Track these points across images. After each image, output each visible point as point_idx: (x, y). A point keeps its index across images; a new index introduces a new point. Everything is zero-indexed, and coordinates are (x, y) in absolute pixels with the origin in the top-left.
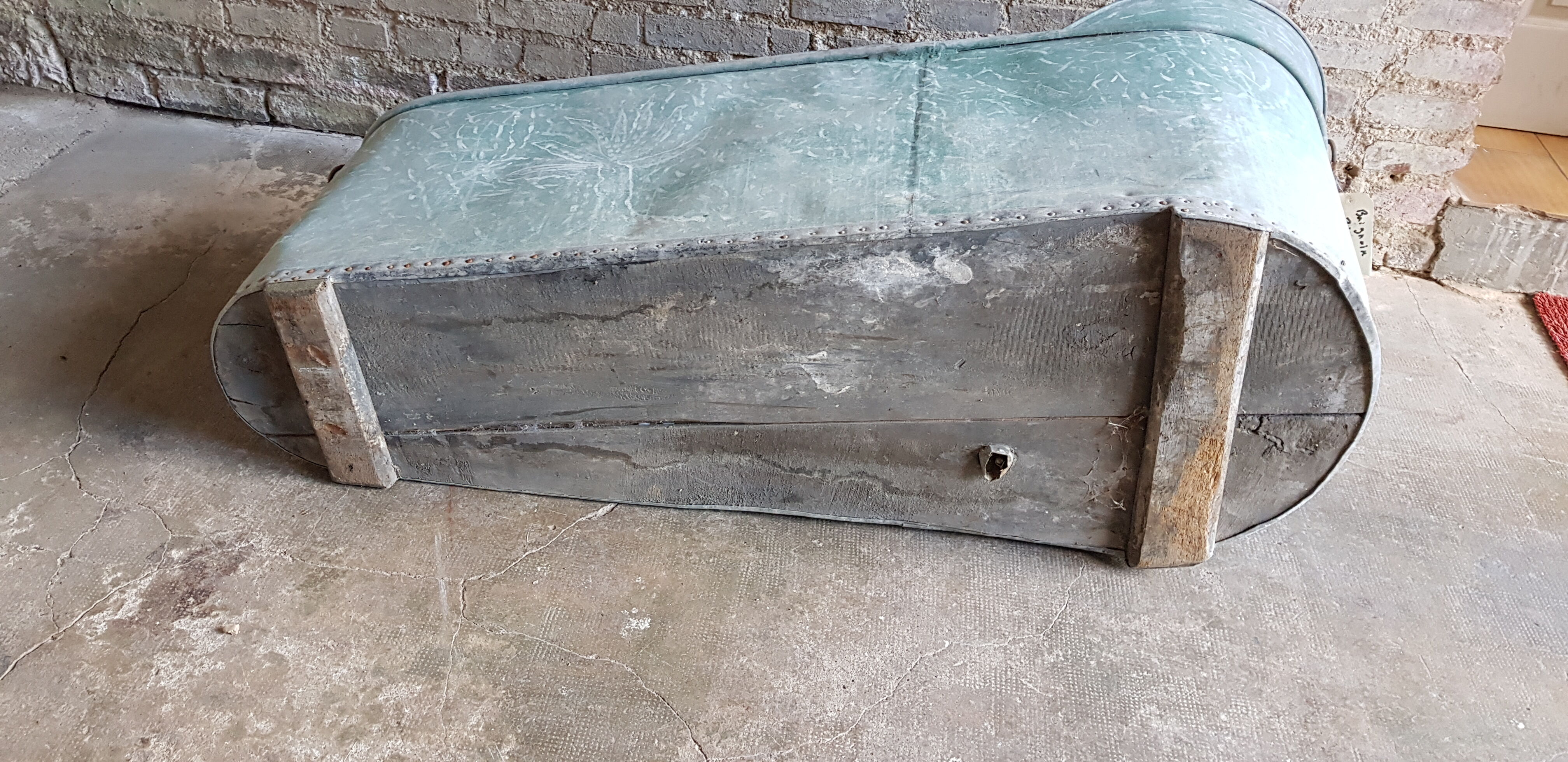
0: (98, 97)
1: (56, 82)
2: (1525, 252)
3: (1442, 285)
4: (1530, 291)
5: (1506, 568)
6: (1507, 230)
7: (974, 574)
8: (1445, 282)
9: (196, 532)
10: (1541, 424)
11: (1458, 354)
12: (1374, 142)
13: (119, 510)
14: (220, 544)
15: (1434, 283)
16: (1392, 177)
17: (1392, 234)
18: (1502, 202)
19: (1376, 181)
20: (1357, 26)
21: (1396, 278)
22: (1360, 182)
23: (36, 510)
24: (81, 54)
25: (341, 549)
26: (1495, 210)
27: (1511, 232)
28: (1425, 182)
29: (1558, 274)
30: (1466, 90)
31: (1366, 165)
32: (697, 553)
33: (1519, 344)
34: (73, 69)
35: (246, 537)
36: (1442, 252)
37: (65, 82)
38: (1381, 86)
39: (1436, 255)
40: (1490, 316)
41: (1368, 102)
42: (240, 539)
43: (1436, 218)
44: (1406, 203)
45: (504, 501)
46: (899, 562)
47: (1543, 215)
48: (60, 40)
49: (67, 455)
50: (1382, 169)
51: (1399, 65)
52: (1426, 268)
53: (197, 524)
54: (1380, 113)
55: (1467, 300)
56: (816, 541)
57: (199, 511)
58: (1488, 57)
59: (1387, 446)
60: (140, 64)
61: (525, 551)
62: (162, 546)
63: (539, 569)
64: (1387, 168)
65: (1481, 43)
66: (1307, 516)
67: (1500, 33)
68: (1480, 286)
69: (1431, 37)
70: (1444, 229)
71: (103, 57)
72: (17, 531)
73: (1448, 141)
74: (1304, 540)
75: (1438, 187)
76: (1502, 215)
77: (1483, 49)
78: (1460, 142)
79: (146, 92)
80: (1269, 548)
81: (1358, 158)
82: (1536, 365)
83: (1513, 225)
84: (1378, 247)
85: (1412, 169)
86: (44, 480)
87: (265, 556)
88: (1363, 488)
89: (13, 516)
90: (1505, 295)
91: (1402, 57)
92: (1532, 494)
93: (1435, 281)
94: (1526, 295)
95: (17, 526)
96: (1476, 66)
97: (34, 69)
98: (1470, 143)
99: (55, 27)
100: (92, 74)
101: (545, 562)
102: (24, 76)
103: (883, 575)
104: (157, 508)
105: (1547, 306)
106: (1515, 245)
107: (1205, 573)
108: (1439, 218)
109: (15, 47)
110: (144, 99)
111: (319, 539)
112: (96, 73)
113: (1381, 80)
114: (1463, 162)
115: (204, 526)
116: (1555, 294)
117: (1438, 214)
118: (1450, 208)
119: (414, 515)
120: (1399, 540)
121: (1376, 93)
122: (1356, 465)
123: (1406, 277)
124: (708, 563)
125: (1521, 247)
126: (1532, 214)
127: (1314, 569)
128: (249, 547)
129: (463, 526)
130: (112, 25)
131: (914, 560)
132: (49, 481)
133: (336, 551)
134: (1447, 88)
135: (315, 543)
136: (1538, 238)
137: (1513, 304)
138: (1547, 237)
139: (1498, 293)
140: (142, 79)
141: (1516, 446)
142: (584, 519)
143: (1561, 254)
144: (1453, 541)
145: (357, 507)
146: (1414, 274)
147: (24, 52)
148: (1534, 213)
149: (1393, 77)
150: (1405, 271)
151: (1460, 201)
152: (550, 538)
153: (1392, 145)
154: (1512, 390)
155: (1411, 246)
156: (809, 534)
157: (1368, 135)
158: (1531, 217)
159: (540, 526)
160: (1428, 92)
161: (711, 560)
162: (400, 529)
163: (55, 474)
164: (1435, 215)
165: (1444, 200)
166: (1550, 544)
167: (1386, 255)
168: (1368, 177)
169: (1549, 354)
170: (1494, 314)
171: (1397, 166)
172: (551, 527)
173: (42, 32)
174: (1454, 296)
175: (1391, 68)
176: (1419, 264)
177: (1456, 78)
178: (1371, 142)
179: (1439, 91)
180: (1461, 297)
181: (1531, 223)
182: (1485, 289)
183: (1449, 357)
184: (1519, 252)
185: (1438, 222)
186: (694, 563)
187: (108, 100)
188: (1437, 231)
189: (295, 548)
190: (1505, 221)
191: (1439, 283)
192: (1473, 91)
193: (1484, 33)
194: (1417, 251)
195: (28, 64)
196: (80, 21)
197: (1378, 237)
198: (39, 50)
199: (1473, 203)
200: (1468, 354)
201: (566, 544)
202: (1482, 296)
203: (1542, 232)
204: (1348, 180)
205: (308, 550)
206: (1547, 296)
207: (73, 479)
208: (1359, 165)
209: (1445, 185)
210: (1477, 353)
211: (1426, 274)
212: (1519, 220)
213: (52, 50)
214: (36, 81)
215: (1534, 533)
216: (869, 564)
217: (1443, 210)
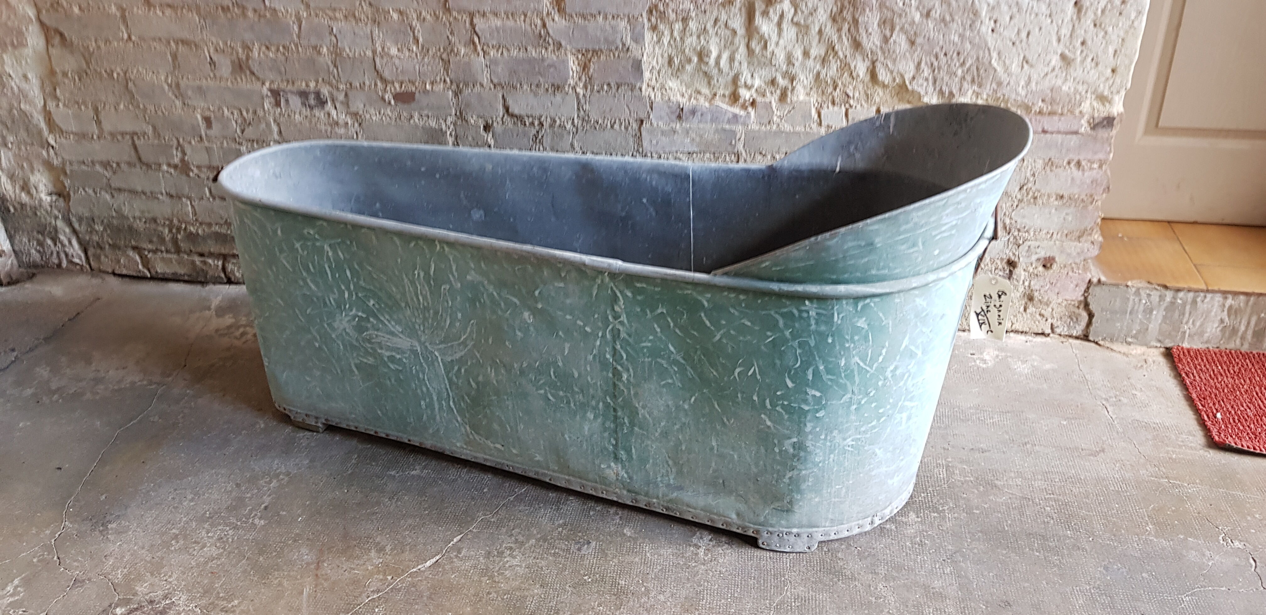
0: (108, 273)
1: (78, 264)
2: (1158, 315)
3: (1099, 345)
4: (1169, 345)
5: (1124, 570)
6: (1140, 300)
7: (703, 597)
8: (1100, 342)
9: (135, 594)
10: (1168, 452)
11: (1107, 400)
12: (1023, 242)
13: (84, 581)
14: (151, 602)
15: (1093, 345)
16: (1044, 266)
17: (1053, 310)
18: (1132, 279)
19: (1031, 270)
21: (1062, 342)
22: (1019, 272)
23: (26, 582)
24: (95, 244)
25: (236, 602)
26: (1127, 286)
27: (1144, 302)
28: (1070, 268)
29: (1188, 331)
30: (1085, 199)
31: (1021, 259)
32: (495, 592)
33: (1157, 388)
34: (89, 254)
35: (170, 596)
36: (1094, 320)
37: (84, 264)
38: (1020, 201)
39: (1089, 323)
40: (1136, 367)
41: (1013, 213)
42: (165, 597)
43: (1083, 295)
44: (1058, 285)
45: (358, 559)
46: (648, 590)
47: (1166, 287)
48: (80, 235)
49: (53, 541)
50: (1034, 262)
51: (1030, 185)
52: (1085, 333)
53: (137, 588)
54: (1025, 220)
55: (1118, 356)
56: (586, 578)
57: (140, 578)
58: (1096, 174)
59: (1040, 477)
60: (135, 248)
61: (369, 597)
62: (110, 606)
63: (377, 610)
64: (1038, 260)
65: (1089, 164)
66: (968, 537)
67: (1101, 156)
68: (1129, 344)
69: (1050, 163)
70: (1091, 303)
71: (110, 245)
72: (11, 599)
73: (1079, 237)
74: (963, 556)
75: (1080, 272)
76: (1134, 290)
77: (1091, 169)
78: (1089, 238)
79: (140, 267)
80: (935, 564)
81: (1014, 254)
82: (1170, 404)
83: (1144, 295)
84: (1044, 319)
85: (1057, 259)
86: (35, 560)
87: (181, 609)
88: (1016, 512)
89: (10, 588)
90: (1150, 350)
91: (1031, 179)
92: (1153, 509)
93: (1094, 342)
94: (1167, 348)
95: (11, 595)
96: (1088, 181)
97: (63, 256)
98: (1097, 237)
99: (76, 226)
100: (103, 257)
101: (382, 605)
102: (56, 261)
103: (634, 601)
104: (110, 577)
105: (1182, 356)
106: (1149, 311)
107: (882, 587)
108: (1086, 295)
109: (49, 242)
110: (140, 271)
111: (221, 595)
112: (106, 256)
113: (1019, 197)
114: (1095, 251)
115: (141, 589)
116: (1188, 347)
117: (1085, 291)
118: (1092, 287)
119: (292, 573)
120: (1040, 552)
121: (1017, 206)
122: (1012, 494)
123: (1071, 340)
124: (503, 599)
125: (1155, 312)
126: (1157, 287)
127: (969, 579)
128: (171, 603)
129: (326, 580)
130: (115, 222)
131: (659, 589)
132: (38, 561)
133: (232, 603)
134: (1070, 198)
135: (218, 598)
136: (1165, 305)
137: (1156, 356)
138: (1172, 303)
139: (1143, 349)
140: (138, 258)
141: (1144, 471)
142: (415, 570)
143: (1187, 315)
144: (1083, 551)
145: (252, 569)
146: (1077, 338)
147: (55, 244)
148: (1159, 285)
149: (1028, 194)
150: (1071, 336)
151: (1099, 281)
152: (388, 586)
153: (1037, 244)
154: (1147, 427)
155: (1070, 317)
156: (582, 572)
157: (1018, 238)
158: (1157, 289)
159: (381, 577)
160: (1056, 203)
161: (505, 597)
162: (280, 584)
163: (43, 555)
164: (1083, 292)
165: (1087, 281)
166: (1163, 549)
167: (1052, 325)
168: (1025, 267)
169: (1181, 395)
170: (1139, 365)
171: (1045, 259)
172: (389, 578)
173: (67, 230)
174: (1108, 353)
175: (1025, 188)
176: (1078, 330)
177: (1076, 191)
178: (1021, 242)
179: (1065, 201)
180: (1113, 354)
181: (1158, 293)
182: (1132, 347)
183: (1099, 403)
184: (1153, 317)
185: (1086, 298)
186: (493, 600)
187: (114, 274)
188: (1086, 305)
189: (204, 602)
190: (1138, 292)
191: (1097, 343)
192: (1090, 200)
193: (1089, 157)
194: (1075, 320)
195: (58, 253)
196: (93, 221)
197: (1043, 312)
198: (66, 242)
199: (1109, 281)
200: (1114, 399)
201: (399, 590)
202: (1131, 352)
203: (1168, 299)
204: (1010, 271)
205: (213, 603)
206: (1182, 348)
207: (55, 558)
208: (1016, 259)
209: (1086, 269)
210: (1122, 398)
211: (1085, 337)
212: (1148, 292)
213: (74, 242)
214: (64, 264)
215: (1151, 540)
216: (624, 593)
217: (1088, 288)
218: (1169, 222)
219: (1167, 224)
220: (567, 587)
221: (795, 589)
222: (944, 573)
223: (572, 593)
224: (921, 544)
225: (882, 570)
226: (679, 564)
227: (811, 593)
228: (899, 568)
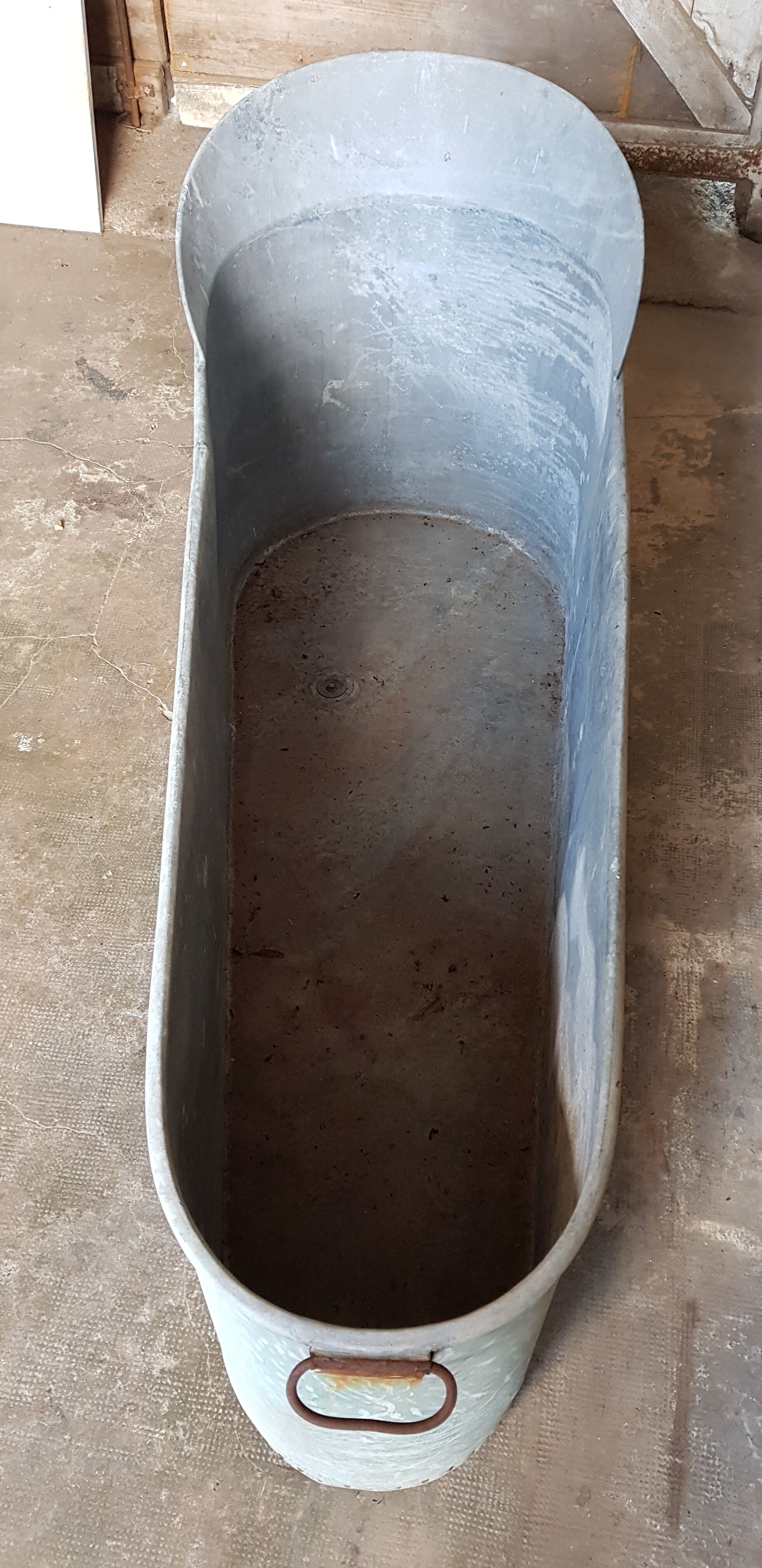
14: (151, 506)
46: (71, 944)
56: (110, 873)
61: (122, 668)
62: (151, 480)
103: (56, 927)
152: (137, 681)
189: (143, 542)
220: (97, 854)
221: (33, 1134)
222: (19, 1382)
223: (85, 860)
224: (94, 1360)
225: (45, 1275)
226: (114, 982)
227: (21, 1156)
228: (46, 1305)
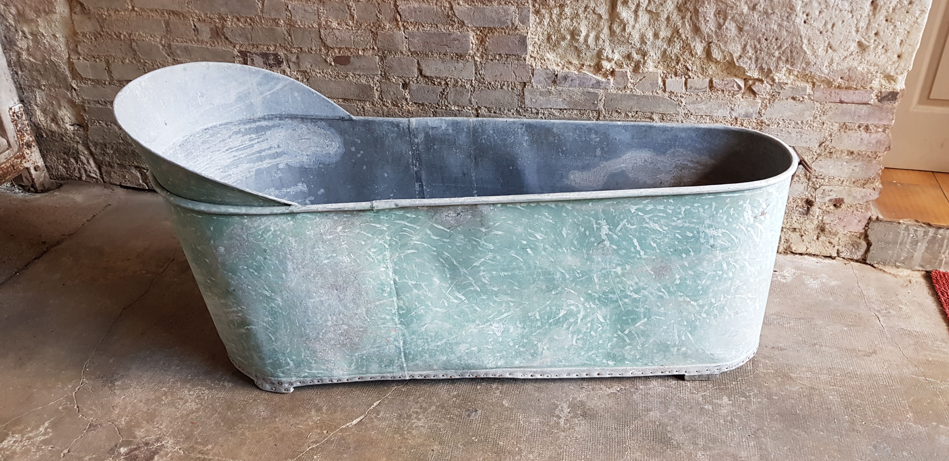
0: (116, 185)
1: (94, 178)
2: (922, 247)
3: (874, 267)
4: (929, 269)
5: (889, 449)
6: (909, 234)
7: (563, 457)
8: (875, 265)
9: (135, 437)
10: (925, 355)
11: (878, 311)
12: (820, 186)
13: (96, 425)
14: (147, 444)
15: (869, 266)
16: (835, 205)
17: (839, 239)
18: (902, 218)
19: (825, 208)
20: (800, 122)
21: (845, 264)
22: (815, 209)
23: (54, 425)
24: (107, 163)
25: (210, 447)
26: (899, 223)
27: (912, 235)
28: (855, 208)
29: (944, 259)
30: (870, 155)
31: (817, 199)
32: (405, 446)
33: (918, 303)
34: (103, 171)
35: (160, 440)
36: (871, 248)
37: (99, 178)
38: (819, 155)
39: (867, 251)
40: (902, 286)
41: (813, 164)
42: (157, 440)
43: (864, 229)
44: (845, 220)
45: (302, 416)
46: (520, 450)
47: (929, 225)
48: (96, 156)
49: (74, 393)
50: (827, 201)
51: (828, 143)
52: (863, 257)
53: (136, 433)
54: (821, 170)
55: (889, 276)
56: (474, 438)
57: (138, 425)
58: (880, 136)
59: (825, 372)
60: (136, 167)
61: (309, 446)
62: (116, 446)
63: (315, 457)
64: (830, 200)
65: (875, 128)
66: (769, 418)
67: (885, 122)
68: (898, 267)
69: (844, 127)
70: (870, 235)
71: (118, 164)
72: (43, 438)
73: (864, 184)
74: (764, 433)
75: (863, 211)
76: (904, 226)
77: (877, 132)
78: (872, 185)
79: (141, 181)
80: (742, 438)
81: (812, 196)
82: (928, 317)
83: (912, 231)
84: (832, 246)
85: (845, 201)
86: (60, 408)
87: (169, 451)
88: (806, 399)
89: (42, 429)
90: (914, 272)
91: (829, 138)
92: (913, 400)
93: (870, 265)
94: (927, 272)
95: (44, 435)
96: (874, 142)
97: (83, 171)
98: (878, 184)
99: (93, 149)
100: (112, 173)
101: (319, 453)
102: (78, 175)
103: (510, 458)
104: (116, 423)
105: (939, 278)
106: (915, 243)
107: (701, 455)
108: (866, 228)
109: (72, 160)
110: (140, 185)
111: (199, 440)
112: (115, 173)
113: (818, 152)
114: (875, 196)
115: (140, 433)
116: (944, 271)
117: (866, 226)
118: (872, 222)
119: (252, 426)
120: (824, 432)
121: (816, 159)
122: (804, 385)
123: (852, 263)
124: (410, 452)
125: (919, 244)
126: (922, 225)
127: (768, 452)
128: (161, 445)
129: (277, 432)
130: (122, 147)
131: (529, 449)
132: (63, 409)
133: (207, 447)
134: (859, 154)
135: (197, 443)
136: (928, 238)
137: (918, 278)
138: (934, 238)
139: (909, 272)
140: (139, 175)
141: (907, 370)
142: (344, 426)
143: (945, 247)
144: (857, 432)
145: (222, 421)
146: (857, 261)
147: (77, 163)
148: (924, 224)
149: (826, 149)
150: (852, 260)
151: (877, 218)
152: (324, 438)
153: (831, 188)
154: (910, 334)
155: (852, 245)
156: (470, 434)
157: (816, 183)
158: (923, 226)
159: (319, 431)
160: (847, 157)
161: (412, 451)
162: (243, 434)
163: (66, 404)
164: (864, 227)
165: (868, 218)
166: (920, 433)
167: (838, 250)
168: (819, 206)
169: (937, 310)
170: (905, 284)
171: (836, 200)
172: (325, 432)
173: (86, 152)
174: (881, 274)
175: (823, 145)
176: (859, 255)
177: (863, 148)
178: (818, 186)
179: (854, 156)
180: (885, 275)
181: (923, 230)
182: (900, 270)
183: (873, 314)
184: (918, 247)
185: (866, 231)
186: (403, 453)
187: (121, 186)
188: (866, 237)
189: (185, 446)
190: (907, 229)
191: (872, 266)
192: (874, 156)
193: (876, 123)
194: (856, 247)
195: (79, 169)
196: (106, 146)
197: (832, 240)
198: (85, 161)
199: (885, 219)
200: (885, 311)
201: (332, 442)
202: (899, 273)
203: (930, 235)
204: (808, 208)
205: (192, 447)
206: (939, 272)
207: (75, 407)
208: (813, 200)
209: (867, 209)
210: (891, 311)
211: (863, 261)
212: (915, 228)
213: (91, 162)
214: (84, 177)
215: (910, 426)
216: (502, 451)
217: (868, 223)
218: (932, 172)
219: (931, 173)
220: (459, 445)
221: (633, 454)
222: (749, 446)
223: (463, 450)
224: (732, 422)
225: (701, 442)
226: (545, 430)
227: (646, 457)
228: (714, 440)
